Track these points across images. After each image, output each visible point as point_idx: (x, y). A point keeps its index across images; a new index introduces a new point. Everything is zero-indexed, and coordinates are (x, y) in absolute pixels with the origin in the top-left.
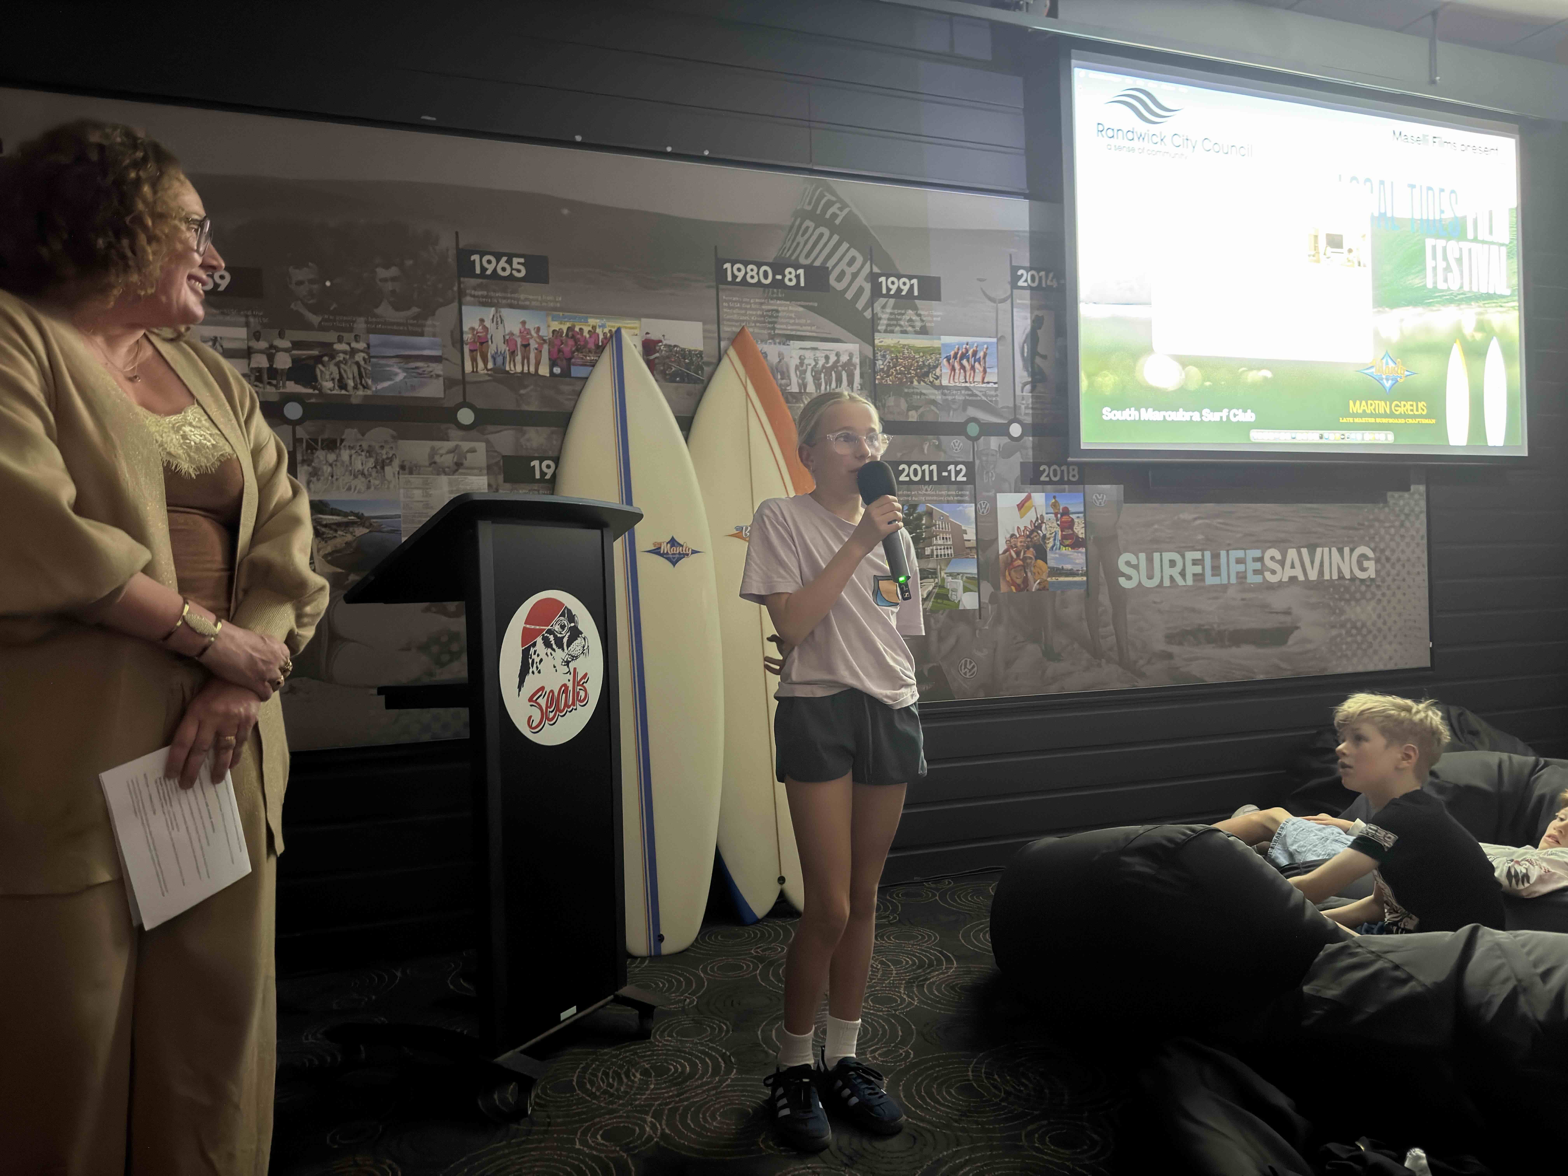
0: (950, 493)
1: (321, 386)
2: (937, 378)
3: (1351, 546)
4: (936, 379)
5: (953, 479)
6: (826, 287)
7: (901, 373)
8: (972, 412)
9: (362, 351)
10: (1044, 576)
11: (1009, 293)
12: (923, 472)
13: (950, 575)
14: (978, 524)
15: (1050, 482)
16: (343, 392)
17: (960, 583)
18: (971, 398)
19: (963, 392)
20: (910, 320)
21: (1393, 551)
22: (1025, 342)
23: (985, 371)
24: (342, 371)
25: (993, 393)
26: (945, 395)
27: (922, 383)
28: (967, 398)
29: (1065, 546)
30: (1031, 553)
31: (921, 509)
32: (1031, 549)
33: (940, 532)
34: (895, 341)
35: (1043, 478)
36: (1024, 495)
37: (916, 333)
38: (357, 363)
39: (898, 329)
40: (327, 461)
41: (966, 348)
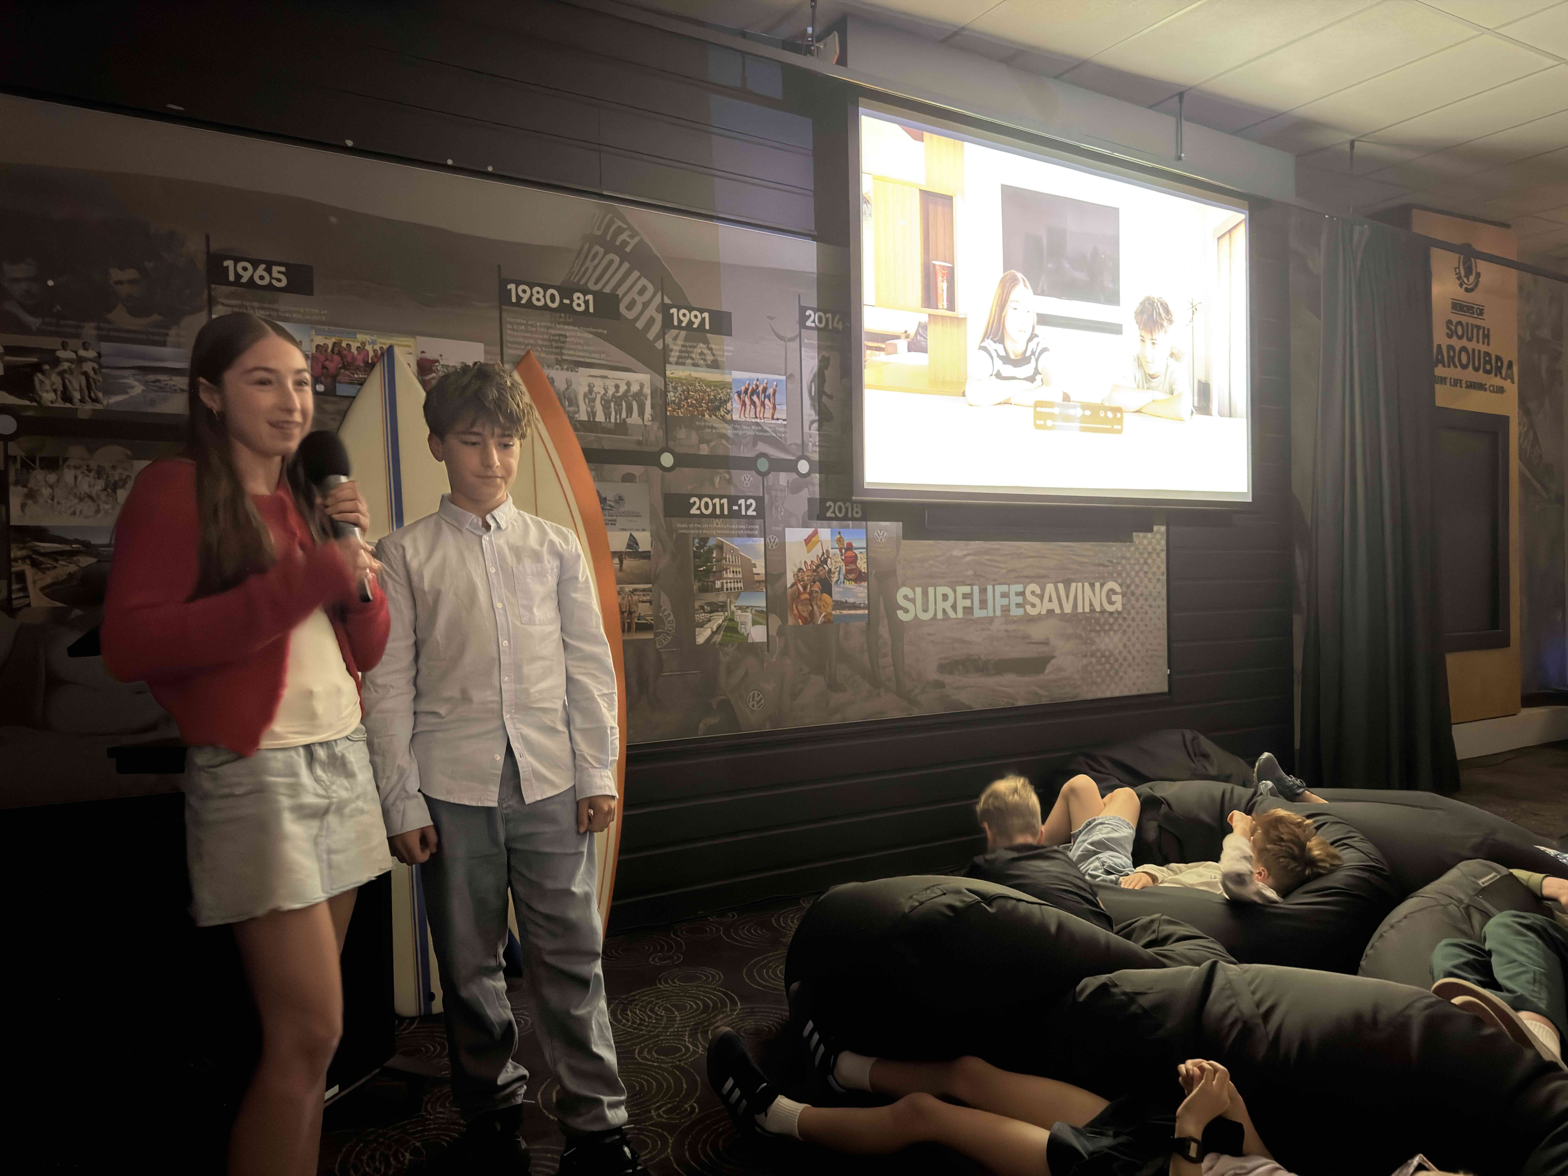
0: (740, 527)
1: (40, 397)
2: (728, 412)
3: (1102, 581)
4: (727, 414)
5: (743, 513)
6: (618, 316)
7: (692, 405)
8: (762, 447)
9: (91, 360)
10: (829, 609)
11: (798, 332)
12: (714, 505)
13: (740, 608)
14: (768, 557)
15: (836, 519)
16: (68, 405)
17: (749, 616)
18: (761, 434)
19: (753, 427)
20: (702, 354)
21: (1137, 586)
22: (812, 381)
23: (774, 408)
24: (67, 382)
25: (782, 429)
26: (736, 429)
27: (713, 417)
28: (757, 433)
29: (849, 580)
30: (817, 587)
31: (712, 542)
32: (817, 583)
33: (729, 565)
34: (687, 373)
35: (829, 514)
36: (810, 531)
37: (708, 366)
38: (85, 374)
39: (689, 361)
40: (46, 482)
41: (756, 385)
